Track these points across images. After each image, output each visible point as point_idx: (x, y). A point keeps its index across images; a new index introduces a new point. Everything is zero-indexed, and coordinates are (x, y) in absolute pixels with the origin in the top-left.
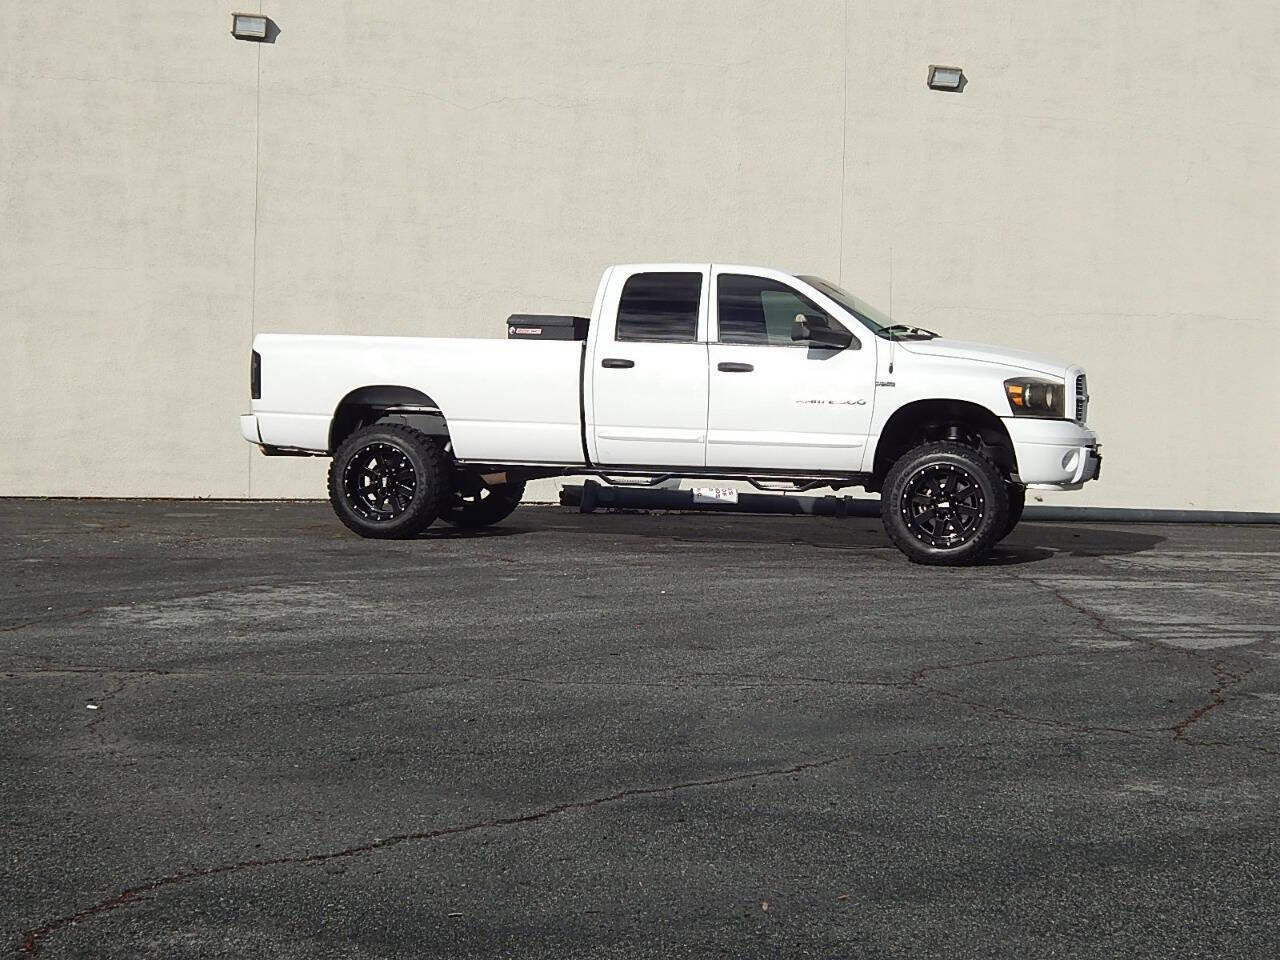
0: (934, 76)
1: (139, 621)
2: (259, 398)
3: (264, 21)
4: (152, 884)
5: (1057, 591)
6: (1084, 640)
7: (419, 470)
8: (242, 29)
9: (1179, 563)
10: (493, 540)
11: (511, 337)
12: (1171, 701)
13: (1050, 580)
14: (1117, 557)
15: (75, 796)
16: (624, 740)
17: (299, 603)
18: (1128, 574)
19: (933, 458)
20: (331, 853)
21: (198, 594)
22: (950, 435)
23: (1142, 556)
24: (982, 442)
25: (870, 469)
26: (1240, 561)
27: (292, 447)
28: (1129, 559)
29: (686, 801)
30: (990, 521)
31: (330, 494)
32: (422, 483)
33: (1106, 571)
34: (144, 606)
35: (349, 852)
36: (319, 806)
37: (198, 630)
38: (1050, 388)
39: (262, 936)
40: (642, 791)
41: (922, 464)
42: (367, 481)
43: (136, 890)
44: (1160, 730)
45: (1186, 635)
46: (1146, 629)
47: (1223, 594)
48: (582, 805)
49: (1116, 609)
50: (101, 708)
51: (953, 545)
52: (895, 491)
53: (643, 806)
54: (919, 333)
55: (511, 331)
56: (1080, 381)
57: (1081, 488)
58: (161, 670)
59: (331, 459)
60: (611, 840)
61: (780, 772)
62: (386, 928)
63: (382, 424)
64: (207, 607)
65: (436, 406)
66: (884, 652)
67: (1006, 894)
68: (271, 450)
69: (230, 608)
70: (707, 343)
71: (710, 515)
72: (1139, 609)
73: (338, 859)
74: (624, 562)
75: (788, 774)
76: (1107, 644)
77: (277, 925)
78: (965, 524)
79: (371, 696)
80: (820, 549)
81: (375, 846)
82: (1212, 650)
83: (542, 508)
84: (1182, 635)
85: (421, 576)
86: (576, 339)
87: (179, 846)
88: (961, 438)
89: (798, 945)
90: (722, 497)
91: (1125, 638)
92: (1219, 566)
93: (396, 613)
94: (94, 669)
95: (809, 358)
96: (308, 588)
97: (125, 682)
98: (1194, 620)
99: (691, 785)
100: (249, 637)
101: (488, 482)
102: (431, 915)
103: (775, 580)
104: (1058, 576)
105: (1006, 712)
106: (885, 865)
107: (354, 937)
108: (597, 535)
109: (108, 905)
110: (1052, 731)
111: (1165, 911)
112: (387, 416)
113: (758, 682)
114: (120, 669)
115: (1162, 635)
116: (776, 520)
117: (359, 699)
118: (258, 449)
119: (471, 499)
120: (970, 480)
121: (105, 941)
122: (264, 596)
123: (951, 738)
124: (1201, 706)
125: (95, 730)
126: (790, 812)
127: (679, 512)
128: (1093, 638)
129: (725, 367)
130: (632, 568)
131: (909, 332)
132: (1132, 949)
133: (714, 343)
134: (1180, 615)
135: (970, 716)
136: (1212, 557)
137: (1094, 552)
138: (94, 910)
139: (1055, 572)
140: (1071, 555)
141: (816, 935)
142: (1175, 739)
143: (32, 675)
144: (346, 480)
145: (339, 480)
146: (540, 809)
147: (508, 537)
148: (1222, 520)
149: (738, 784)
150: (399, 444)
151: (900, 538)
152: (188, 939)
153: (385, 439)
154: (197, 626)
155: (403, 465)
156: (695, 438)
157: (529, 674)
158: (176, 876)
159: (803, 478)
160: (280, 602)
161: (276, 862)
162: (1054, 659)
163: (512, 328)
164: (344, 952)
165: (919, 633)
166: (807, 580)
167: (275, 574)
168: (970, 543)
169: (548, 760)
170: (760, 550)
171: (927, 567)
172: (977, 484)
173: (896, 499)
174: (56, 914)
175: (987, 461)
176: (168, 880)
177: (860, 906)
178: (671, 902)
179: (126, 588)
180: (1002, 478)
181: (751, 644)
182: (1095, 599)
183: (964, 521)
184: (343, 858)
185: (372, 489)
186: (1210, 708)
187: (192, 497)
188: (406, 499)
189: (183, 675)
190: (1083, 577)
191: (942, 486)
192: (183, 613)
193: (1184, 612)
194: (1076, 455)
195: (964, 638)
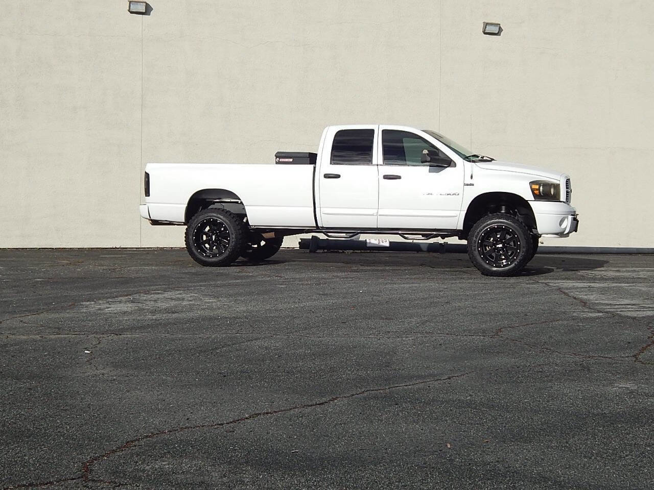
0: (486, 27)
1: (100, 309)
2: (149, 196)
3: (145, 4)
4: (139, 439)
5: (560, 288)
6: (579, 313)
7: (231, 231)
8: (133, 9)
9: (618, 274)
10: (269, 267)
11: (277, 163)
12: (629, 343)
13: (555, 283)
14: (586, 271)
15: (90, 396)
16: (359, 365)
17: (178, 299)
18: (594, 279)
19: (494, 222)
20: (225, 422)
21: (127, 295)
22: (502, 210)
23: (598, 271)
24: (518, 214)
25: (462, 228)
26: (649, 273)
27: (166, 221)
28: (593, 272)
29: (397, 394)
30: (523, 254)
31: (186, 244)
32: (233, 238)
33: (582, 279)
34: (101, 302)
35: (234, 421)
36: (213, 400)
37: (131, 313)
38: (552, 186)
39: (201, 463)
40: (373, 390)
41: (488, 225)
42: (205, 238)
43: (132, 442)
44: (627, 357)
45: (630, 309)
46: (609, 307)
47: (643, 289)
48: (345, 397)
49: (592, 297)
50: (92, 352)
51: (505, 266)
52: (474, 239)
53: (376, 397)
54: (484, 158)
55: (277, 160)
56: (568, 182)
57: (568, 236)
58: (117, 333)
59: (186, 227)
60: (363, 414)
61: (440, 380)
62: (262, 459)
63: (212, 208)
64: (133, 302)
65: (240, 199)
66: (480, 320)
67: (567, 438)
68: (155, 222)
69: (144, 302)
70: (377, 165)
71: (375, 253)
72: (603, 297)
73: (229, 425)
74: (337, 277)
75: (444, 381)
76: (591, 315)
77: (207, 458)
78: (510, 256)
79: (226, 345)
80: (435, 269)
81: (247, 418)
82: (644, 317)
83: (291, 251)
84: (627, 309)
85: (237, 285)
86: (310, 164)
87: (148, 419)
88: (507, 212)
89: (470, 464)
90: (381, 244)
91: (599, 312)
92: (639, 275)
93: (228, 304)
94: (83, 333)
95: (430, 172)
96: (182, 292)
97: (101, 339)
98: (632, 302)
99: (398, 386)
100: (157, 316)
101: (265, 237)
102: (283, 452)
103: (416, 285)
104: (559, 281)
105: (547, 349)
106: (504, 425)
107: (247, 463)
108: (321, 263)
109: (120, 448)
110: (573, 358)
111: (649, 446)
112: (214, 204)
113: (419, 335)
114: (96, 333)
115: (618, 310)
116: (409, 255)
117: (221, 346)
118: (149, 222)
119: (256, 246)
120: (513, 233)
121: (123, 467)
122: (160, 296)
123: (523, 362)
124: (645, 345)
125: (91, 363)
126: (450, 400)
127: (359, 251)
128: (583, 312)
129: (387, 177)
130: (342, 279)
131: (480, 158)
132: (637, 465)
133: (381, 165)
134: (624, 300)
135: (530, 351)
136: (635, 271)
137: (575, 269)
138: (114, 451)
139: (556, 279)
140: (563, 271)
141: (477, 459)
142: (635, 361)
143: (53, 337)
144: (194, 238)
145: (191, 237)
146: (324, 399)
147: (276, 265)
148: (636, 252)
149: (421, 386)
150: (220, 218)
151: (477, 263)
152: (164, 465)
153: (214, 216)
154: (130, 311)
155: (222, 229)
156: (371, 213)
157: (303, 333)
158: (150, 434)
159: (428, 233)
160: (169, 298)
161: (199, 427)
162: (565, 322)
163: (278, 159)
164: (244, 470)
165: (495, 310)
166: (433, 285)
167: (163, 285)
168: (513, 265)
169: (323, 375)
170: (405, 270)
171: (491, 277)
172: (516, 234)
173: (475, 243)
174: (95, 453)
175: (521, 223)
176: (147, 437)
177: (496, 445)
178: (401, 444)
179: (89, 293)
180: (529, 232)
181: (411, 316)
182: (579, 292)
183: (509, 254)
184: (231, 424)
185: (207, 242)
186: (649, 345)
187: (112, 247)
188: (225, 246)
189: (128, 335)
190: (571, 282)
191: (498, 236)
192: (122, 305)
193: (626, 298)
194: (566, 220)
195: (518, 312)
